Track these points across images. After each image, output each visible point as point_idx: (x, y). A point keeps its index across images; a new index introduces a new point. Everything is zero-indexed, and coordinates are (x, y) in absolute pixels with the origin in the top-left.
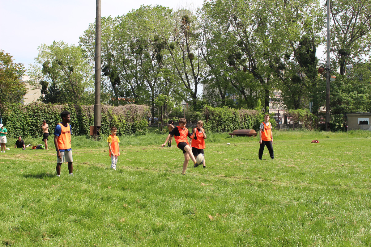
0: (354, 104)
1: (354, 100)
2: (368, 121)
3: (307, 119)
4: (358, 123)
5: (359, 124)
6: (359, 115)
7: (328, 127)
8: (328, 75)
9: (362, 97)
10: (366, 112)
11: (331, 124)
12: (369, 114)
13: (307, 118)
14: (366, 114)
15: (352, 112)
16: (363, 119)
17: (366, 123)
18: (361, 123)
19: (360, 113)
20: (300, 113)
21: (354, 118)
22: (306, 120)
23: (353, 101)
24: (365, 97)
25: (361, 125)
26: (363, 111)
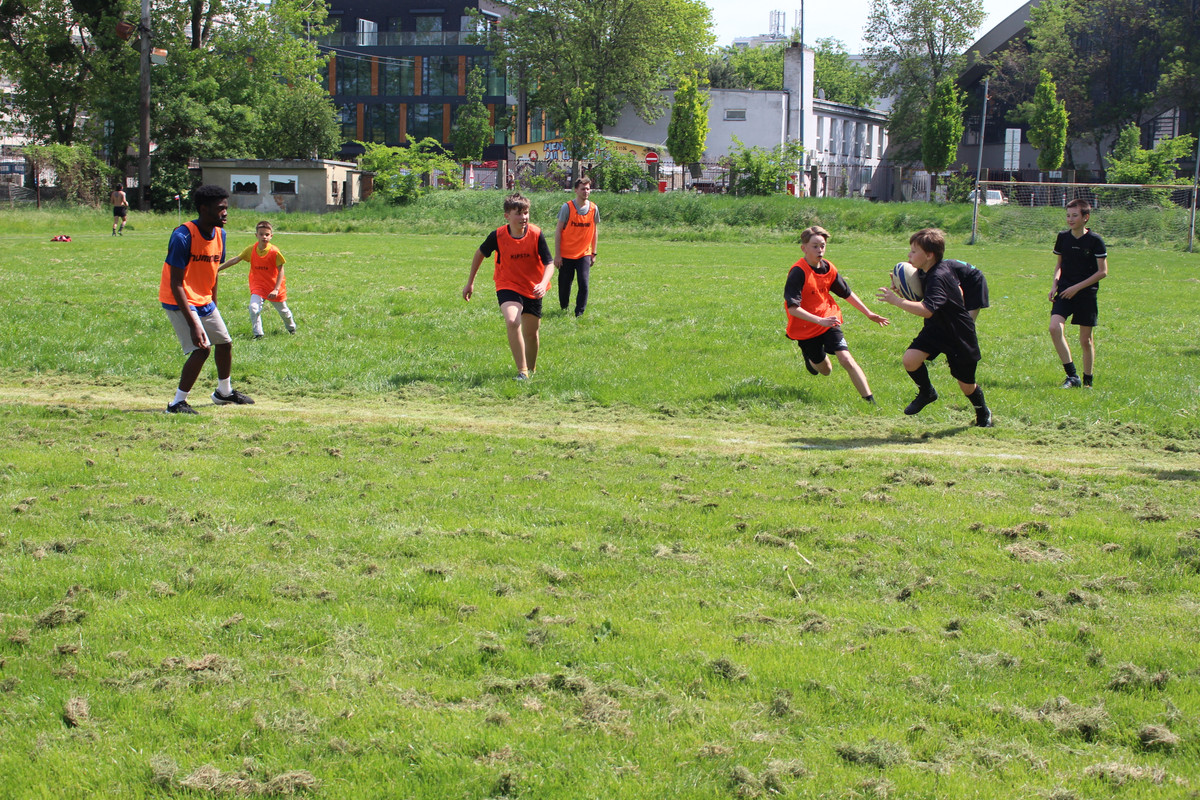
0: (220, 135)
1: (221, 121)
2: (258, 184)
3: (81, 175)
4: (232, 190)
5: (234, 192)
6: (233, 165)
7: (146, 198)
8: (144, 46)
9: (241, 116)
10: (254, 157)
11: (157, 189)
12: (259, 165)
13: (83, 172)
14: (252, 165)
15: (214, 158)
16: (244, 179)
17: (250, 188)
18: (239, 187)
19: (236, 161)
20: (60, 155)
21: (220, 173)
22: (78, 177)
23: (218, 128)
24: (251, 116)
25: (239, 196)
26: (247, 155)
